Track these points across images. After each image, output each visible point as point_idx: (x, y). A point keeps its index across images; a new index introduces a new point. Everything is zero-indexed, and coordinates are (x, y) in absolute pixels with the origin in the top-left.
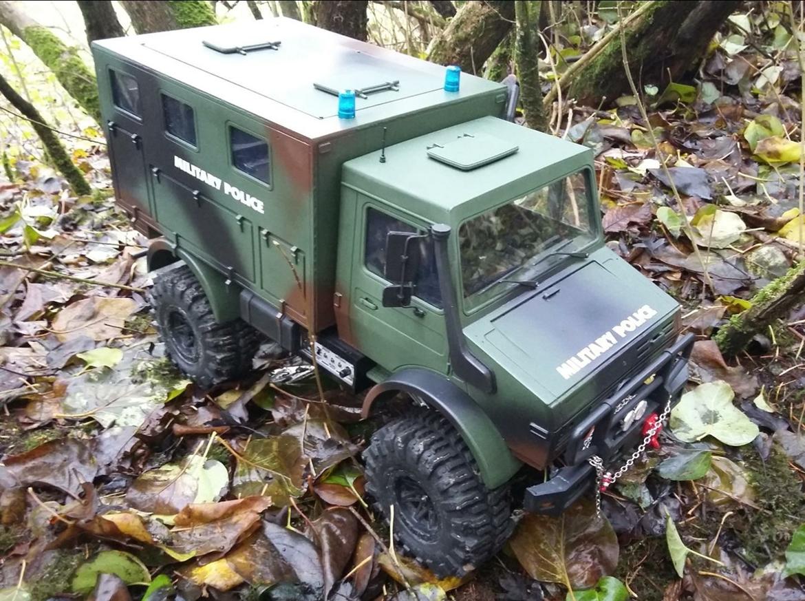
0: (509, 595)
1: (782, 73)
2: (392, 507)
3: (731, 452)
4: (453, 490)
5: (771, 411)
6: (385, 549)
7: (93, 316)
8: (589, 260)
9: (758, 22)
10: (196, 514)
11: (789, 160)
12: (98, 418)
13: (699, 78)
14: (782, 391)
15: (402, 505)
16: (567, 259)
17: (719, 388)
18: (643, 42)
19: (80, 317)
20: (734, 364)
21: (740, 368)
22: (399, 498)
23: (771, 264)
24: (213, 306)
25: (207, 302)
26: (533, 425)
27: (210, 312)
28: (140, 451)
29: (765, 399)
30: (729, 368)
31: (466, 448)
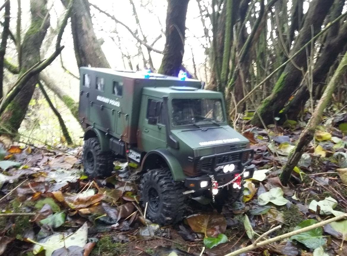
0: (182, 232)
1: (333, 120)
2: (147, 203)
3: (278, 208)
4: (164, 186)
5: (297, 200)
6: (142, 215)
7: (63, 162)
8: (220, 127)
9: (329, 108)
10: (81, 200)
11: (326, 139)
12: (56, 180)
13: (300, 120)
14: (303, 194)
15: (151, 203)
16: (212, 124)
17: (277, 190)
18: (275, 103)
19: (59, 162)
20: (286, 186)
21: (288, 187)
22: (149, 200)
23: (305, 159)
24: (101, 147)
25: (100, 146)
26: (189, 157)
27: (100, 149)
28: (67, 189)
29: (296, 196)
30: (284, 187)
31: (171, 175)
